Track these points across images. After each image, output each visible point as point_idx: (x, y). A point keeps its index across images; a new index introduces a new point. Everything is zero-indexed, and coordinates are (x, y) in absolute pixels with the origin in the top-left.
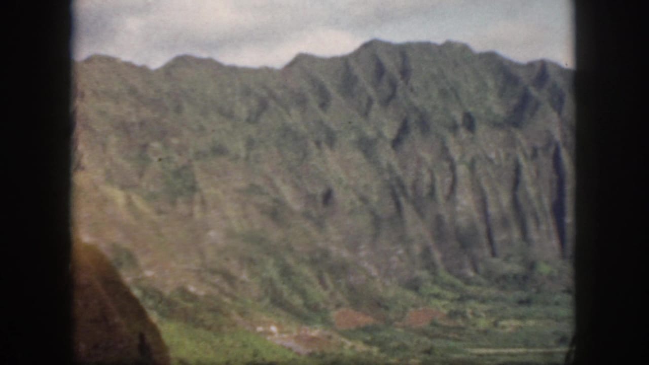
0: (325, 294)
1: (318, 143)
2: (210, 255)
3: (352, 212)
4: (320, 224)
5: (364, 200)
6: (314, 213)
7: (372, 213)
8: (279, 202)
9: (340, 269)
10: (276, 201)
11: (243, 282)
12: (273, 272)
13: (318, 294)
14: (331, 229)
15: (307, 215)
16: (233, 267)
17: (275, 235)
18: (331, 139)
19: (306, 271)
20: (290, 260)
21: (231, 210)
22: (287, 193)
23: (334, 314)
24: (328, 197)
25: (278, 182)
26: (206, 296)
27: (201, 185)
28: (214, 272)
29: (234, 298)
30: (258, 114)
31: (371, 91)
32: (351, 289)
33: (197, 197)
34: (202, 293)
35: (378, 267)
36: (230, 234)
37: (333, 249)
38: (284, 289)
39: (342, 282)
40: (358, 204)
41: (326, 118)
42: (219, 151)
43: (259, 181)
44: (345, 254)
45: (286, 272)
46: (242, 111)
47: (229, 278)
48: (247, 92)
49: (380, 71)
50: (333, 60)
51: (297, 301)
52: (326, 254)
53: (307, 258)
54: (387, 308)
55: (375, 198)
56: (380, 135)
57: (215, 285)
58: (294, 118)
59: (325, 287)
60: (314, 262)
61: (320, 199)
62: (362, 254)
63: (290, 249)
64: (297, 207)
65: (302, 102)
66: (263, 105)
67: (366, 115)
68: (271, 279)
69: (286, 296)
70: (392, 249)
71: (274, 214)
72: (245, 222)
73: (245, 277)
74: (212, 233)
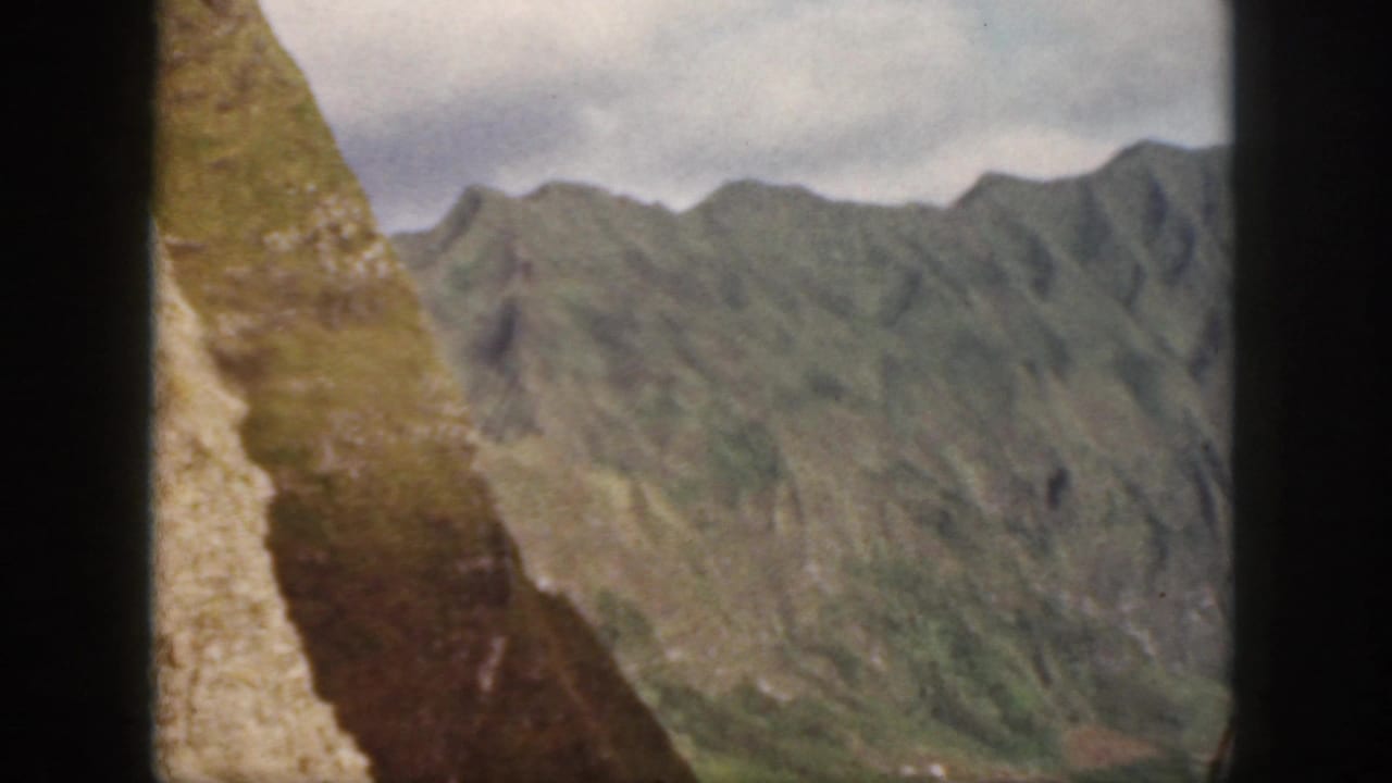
0: (1048, 697)
1: (1031, 367)
2: (807, 617)
3: (1109, 520)
4: (1041, 548)
5: (1133, 491)
6: (1028, 521)
7: (1152, 520)
8: (955, 496)
9: (1077, 641)
10: (946, 495)
11: (871, 670)
12: (936, 649)
13: (1028, 693)
14: (1062, 553)
15: (1013, 527)
16: (853, 637)
17: (947, 567)
18: (1060, 358)
19: (1007, 646)
20: (975, 627)
21: (854, 519)
22: (973, 479)
23: (1066, 735)
24: (1058, 483)
25: (954, 455)
26: (794, 703)
27: (792, 463)
28: (813, 650)
29: (854, 705)
30: (905, 306)
31: (1142, 255)
32: (1101, 683)
33: (782, 491)
34: (784, 697)
35: (1157, 633)
36: (849, 567)
37: (1066, 596)
38: (959, 685)
39: (1083, 669)
40: (1122, 499)
41: (1046, 309)
42: (825, 388)
43: (911, 454)
44: (1090, 607)
45: (964, 648)
46: (870, 299)
47: (844, 663)
48: (878, 258)
49: (1156, 208)
50: (1059, 186)
51: (988, 711)
52: (1049, 608)
53: (1010, 618)
54: (1175, 722)
55: (1154, 487)
56: (1161, 345)
57: (818, 682)
58: (979, 314)
59: (1046, 679)
60: (1023, 625)
61: (1041, 490)
62: (1126, 608)
63: (976, 600)
64: (992, 509)
65: (994, 278)
66: (913, 281)
67: (1129, 302)
68: (933, 665)
69: (965, 699)
70: (1188, 595)
71: (944, 525)
72: (882, 541)
73: (877, 661)
74: (813, 568)
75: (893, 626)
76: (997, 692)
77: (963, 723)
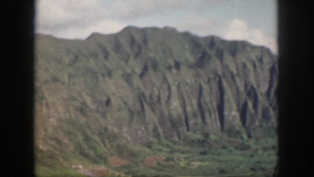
0: (106, 150)
1: (103, 76)
2: (50, 130)
3: (120, 109)
4: (104, 115)
5: (126, 103)
6: (101, 110)
7: (129, 110)
8: (84, 104)
9: (113, 137)
10: (83, 104)
11: (65, 144)
12: (80, 138)
13: (102, 149)
14: (109, 118)
15: (98, 111)
16: (61, 135)
17: (83, 120)
18: (110, 74)
19: (97, 139)
20: (89, 133)
21: (61, 109)
22: (88, 100)
23: (111, 159)
24: (108, 102)
25: (84, 94)
26: (48, 151)
27: (46, 96)
28: (52, 139)
29: (61, 152)
30: (74, 62)
31: (129, 50)
32: (118, 147)
33: (44, 102)
34: (45, 149)
35: (131, 136)
36: (60, 120)
37: (110, 127)
38: (85, 147)
39: (114, 143)
40: (123, 105)
41: (107, 63)
42: (55, 80)
43: (75, 95)
44: (116, 130)
45: (87, 139)
46: (67, 60)
47: (59, 142)
48: (68, 51)
49: (133, 41)
50: (110, 36)
51: (92, 153)
52: (106, 130)
53: (97, 132)
54: (136, 156)
55: (131, 102)
56: (133, 71)
57: (52, 146)
58: (92, 63)
59: (105, 146)
60: (100, 134)
61: (104, 103)
62: (124, 130)
63: (88, 127)
64: (93, 107)
65: (95, 56)
66: (77, 57)
67: (126, 62)
68: (79, 143)
69: (87, 151)
70: (138, 127)
71: (82, 111)
72: (67, 114)
73: (66, 141)
74: (51, 120)
75: (70, 134)
76: (94, 148)
77: (86, 156)
